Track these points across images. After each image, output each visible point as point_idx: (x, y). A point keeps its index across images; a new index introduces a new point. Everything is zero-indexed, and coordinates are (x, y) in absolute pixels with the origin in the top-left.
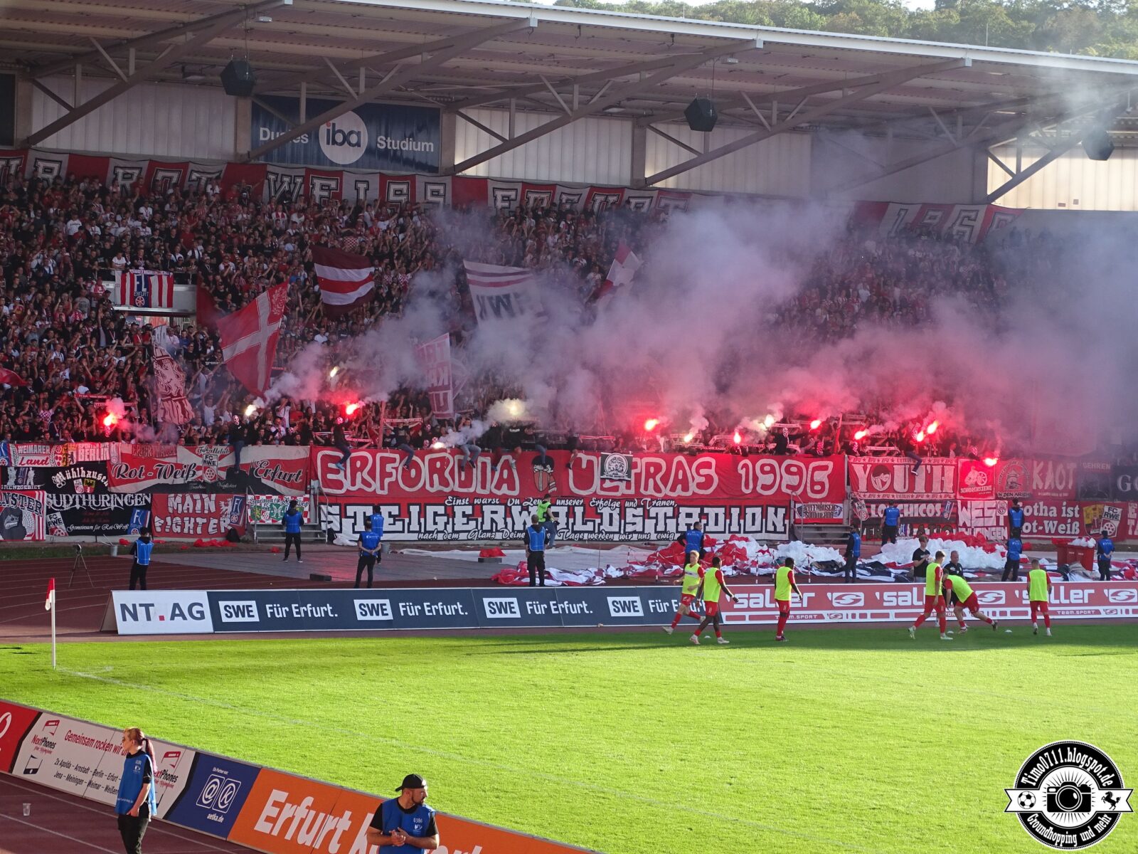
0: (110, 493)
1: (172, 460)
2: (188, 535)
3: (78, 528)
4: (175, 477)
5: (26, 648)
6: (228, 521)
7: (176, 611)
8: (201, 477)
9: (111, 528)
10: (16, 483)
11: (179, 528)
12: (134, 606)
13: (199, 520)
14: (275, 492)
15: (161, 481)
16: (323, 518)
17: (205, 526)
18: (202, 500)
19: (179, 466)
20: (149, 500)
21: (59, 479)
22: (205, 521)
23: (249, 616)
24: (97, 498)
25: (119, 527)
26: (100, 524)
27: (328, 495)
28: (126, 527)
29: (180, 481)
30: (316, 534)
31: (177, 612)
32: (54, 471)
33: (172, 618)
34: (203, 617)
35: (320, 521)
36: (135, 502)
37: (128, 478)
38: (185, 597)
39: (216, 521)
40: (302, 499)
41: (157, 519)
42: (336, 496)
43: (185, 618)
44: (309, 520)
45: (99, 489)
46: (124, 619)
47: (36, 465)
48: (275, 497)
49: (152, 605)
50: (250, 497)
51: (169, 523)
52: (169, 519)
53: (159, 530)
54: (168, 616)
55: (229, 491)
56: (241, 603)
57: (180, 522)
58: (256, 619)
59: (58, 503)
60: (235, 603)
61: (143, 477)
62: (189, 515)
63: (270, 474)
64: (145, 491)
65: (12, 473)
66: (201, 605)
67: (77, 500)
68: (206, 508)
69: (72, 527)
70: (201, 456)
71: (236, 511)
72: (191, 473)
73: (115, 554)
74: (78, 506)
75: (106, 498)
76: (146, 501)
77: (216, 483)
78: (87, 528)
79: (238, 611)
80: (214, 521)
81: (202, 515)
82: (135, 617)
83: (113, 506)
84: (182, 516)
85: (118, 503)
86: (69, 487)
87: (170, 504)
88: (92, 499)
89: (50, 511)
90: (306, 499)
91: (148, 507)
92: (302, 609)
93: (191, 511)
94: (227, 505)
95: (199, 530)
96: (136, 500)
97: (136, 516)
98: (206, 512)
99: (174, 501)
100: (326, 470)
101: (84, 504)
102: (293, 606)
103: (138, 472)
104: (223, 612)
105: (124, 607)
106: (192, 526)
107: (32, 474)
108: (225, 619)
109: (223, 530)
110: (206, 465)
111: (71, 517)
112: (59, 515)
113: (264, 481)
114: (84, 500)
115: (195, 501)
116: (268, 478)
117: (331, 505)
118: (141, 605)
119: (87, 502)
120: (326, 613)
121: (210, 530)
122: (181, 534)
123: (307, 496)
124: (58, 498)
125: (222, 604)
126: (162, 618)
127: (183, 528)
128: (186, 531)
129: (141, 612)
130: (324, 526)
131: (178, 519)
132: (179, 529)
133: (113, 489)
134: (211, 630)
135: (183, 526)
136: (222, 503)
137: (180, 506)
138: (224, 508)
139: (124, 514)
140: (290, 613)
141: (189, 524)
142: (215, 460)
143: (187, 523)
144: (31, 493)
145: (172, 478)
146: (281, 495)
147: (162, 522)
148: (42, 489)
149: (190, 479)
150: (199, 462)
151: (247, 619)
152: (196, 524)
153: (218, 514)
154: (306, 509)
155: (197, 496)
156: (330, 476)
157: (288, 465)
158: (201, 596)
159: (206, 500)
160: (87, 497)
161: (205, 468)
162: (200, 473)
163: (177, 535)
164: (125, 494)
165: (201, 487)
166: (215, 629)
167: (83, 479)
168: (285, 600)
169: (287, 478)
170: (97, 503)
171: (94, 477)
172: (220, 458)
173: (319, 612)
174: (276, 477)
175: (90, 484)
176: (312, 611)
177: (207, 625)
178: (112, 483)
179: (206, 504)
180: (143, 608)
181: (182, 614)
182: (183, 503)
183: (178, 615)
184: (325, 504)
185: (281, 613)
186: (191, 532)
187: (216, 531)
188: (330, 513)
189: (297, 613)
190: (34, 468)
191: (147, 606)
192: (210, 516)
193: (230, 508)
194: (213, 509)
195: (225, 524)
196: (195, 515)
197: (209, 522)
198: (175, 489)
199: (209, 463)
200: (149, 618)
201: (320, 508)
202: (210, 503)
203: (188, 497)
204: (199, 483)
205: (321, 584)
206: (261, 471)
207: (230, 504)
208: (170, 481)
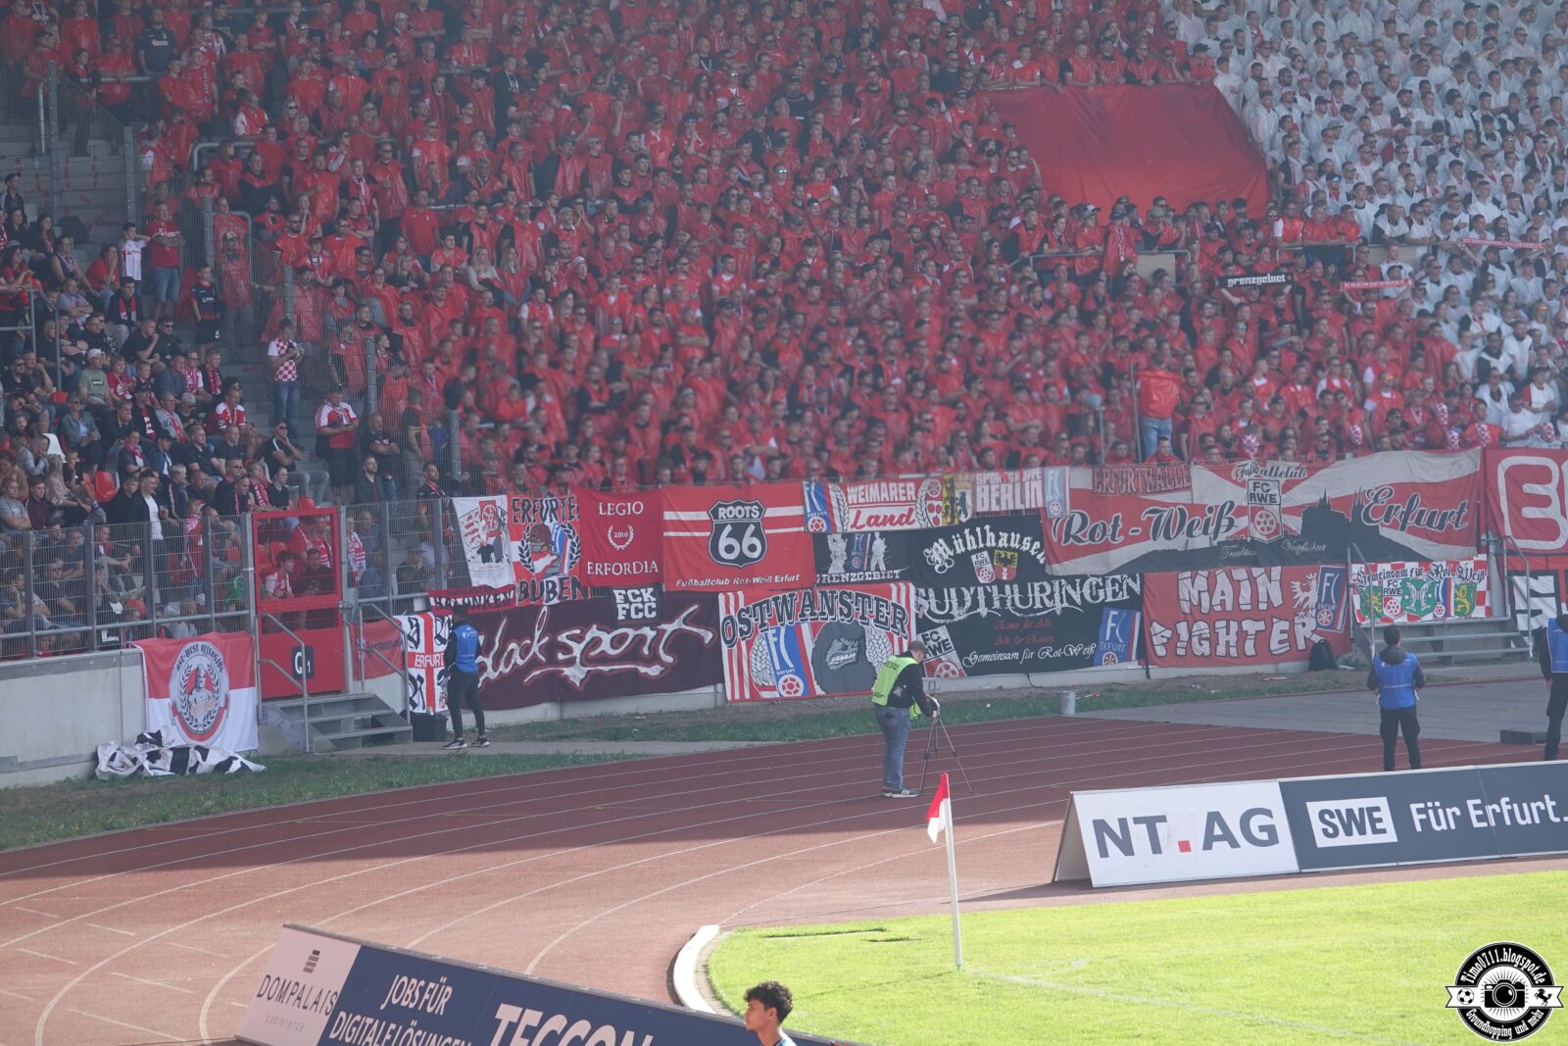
0: (1050, 579)
1: (1181, 497)
2: (1227, 660)
3: (987, 658)
4: (1190, 534)
5: (897, 929)
6: (1311, 624)
7: (1216, 830)
8: (1245, 531)
9: (1058, 654)
10: (848, 568)
11: (1206, 644)
12: (1123, 822)
13: (1250, 626)
14: (1411, 555)
15: (1161, 544)
16: (1520, 605)
17: (1263, 638)
18: (1253, 581)
19: (1196, 509)
20: (1137, 588)
21: (939, 554)
22: (1261, 626)
23: (1375, 831)
24: (1023, 591)
25: (1074, 651)
26: (1035, 648)
27: (1529, 553)
28: (1090, 650)
29: (1201, 542)
30: (1506, 642)
31: (1218, 831)
32: (927, 537)
33: (1207, 846)
34: (1273, 839)
35: (1514, 612)
36: (1106, 595)
37: (1087, 541)
38: (1233, 798)
39: (1285, 625)
40: (1471, 565)
41: (1157, 627)
42: (1546, 555)
43: (1234, 844)
44: (1489, 611)
45: (1028, 571)
46: (1104, 853)
47: (888, 527)
48: (1410, 566)
49: (1163, 819)
50: (1356, 568)
51: (1184, 636)
52: (1182, 627)
53: (1161, 651)
54: (1197, 840)
55: (1309, 559)
56: (1356, 804)
57: (1206, 633)
58: (1391, 837)
59: (941, 606)
60: (1342, 805)
61: (1120, 539)
62: (1227, 617)
63: (1396, 517)
64: (1129, 569)
65: (837, 547)
66: (1268, 813)
67: (981, 598)
68: (1263, 597)
69: (974, 658)
70: (1243, 485)
71: (1328, 601)
72: (1225, 522)
73: (1070, 710)
74: (983, 611)
75: (1042, 590)
76: (1130, 589)
77: (1280, 542)
78: (1007, 657)
79: (1352, 822)
80: (1282, 625)
81: (1254, 614)
82: (1127, 848)
83: (1058, 607)
84: (1211, 618)
85: (1070, 599)
86: (962, 572)
87: (1184, 594)
88: (1013, 593)
89: (924, 625)
90: (1478, 565)
91: (1135, 602)
92: (1489, 808)
93: (1229, 607)
94: (1306, 589)
95: (1250, 648)
96: (1109, 589)
97: (1110, 624)
98: (1263, 606)
99: (1191, 588)
100: (1518, 500)
101: (997, 604)
102: (1470, 803)
103: (1110, 527)
104: (1317, 826)
105: (1101, 827)
106: (1233, 639)
107: (880, 546)
108: (1322, 842)
109: (1301, 645)
110: (1256, 503)
111: (969, 636)
112: (943, 633)
113: (1385, 532)
114: (996, 595)
115: (1236, 585)
116: (1394, 526)
117: (1535, 575)
118: (1137, 821)
119: (1003, 601)
120: (1543, 814)
121: (1274, 645)
122: (1212, 659)
123: (1482, 557)
124: (939, 596)
125: (1314, 808)
126: (1185, 846)
127: (1214, 644)
128: (1221, 650)
129: (1139, 835)
130: (1522, 623)
131: (1201, 626)
132: (1206, 649)
133: (1058, 569)
134: (1294, 867)
135: (1214, 642)
136: (1297, 585)
137: (1205, 597)
138: (1301, 595)
139: (1083, 623)
140: (1463, 820)
141: (1227, 637)
142: (1274, 491)
143: (1222, 633)
144: (881, 587)
145: (1183, 537)
146: (1424, 561)
147: (1168, 633)
148: (904, 577)
149: (1222, 537)
150: (1240, 497)
151: (1370, 839)
152: (1242, 635)
153: (1289, 610)
154: (1482, 586)
155: (1240, 574)
156: (1530, 512)
157: (1433, 492)
158: (1266, 793)
159: (1262, 580)
160: (1001, 591)
161: (1254, 512)
162: (1243, 522)
163: (1203, 660)
164: (1084, 578)
165: (1246, 553)
166: (1301, 864)
167: (991, 551)
168: (1451, 792)
169: (1436, 522)
170: (1024, 601)
171: (1014, 545)
172: (1287, 487)
173: (1528, 815)
174: (1411, 522)
175: (1006, 562)
176: (1511, 813)
177: (1283, 855)
178: (1054, 557)
179: (1261, 590)
180: (1143, 827)
181: (1228, 836)
182: (1211, 590)
183: (1219, 838)
184: (1521, 573)
185: (1444, 820)
186: (1233, 652)
187: (1285, 647)
188: (1534, 594)
189: (1480, 819)
190: (883, 534)
191: (1151, 823)
192: (1270, 615)
193: (1313, 596)
194: (1277, 599)
195: (1306, 630)
196: (1237, 615)
197: (1269, 627)
198: (1191, 560)
199: (1262, 498)
200: (1156, 848)
201: (1512, 584)
202: (1270, 585)
203: (1222, 578)
204: (1242, 543)
205: (1527, 750)
206: (1377, 512)
207: (1314, 584)
208: (1178, 543)
